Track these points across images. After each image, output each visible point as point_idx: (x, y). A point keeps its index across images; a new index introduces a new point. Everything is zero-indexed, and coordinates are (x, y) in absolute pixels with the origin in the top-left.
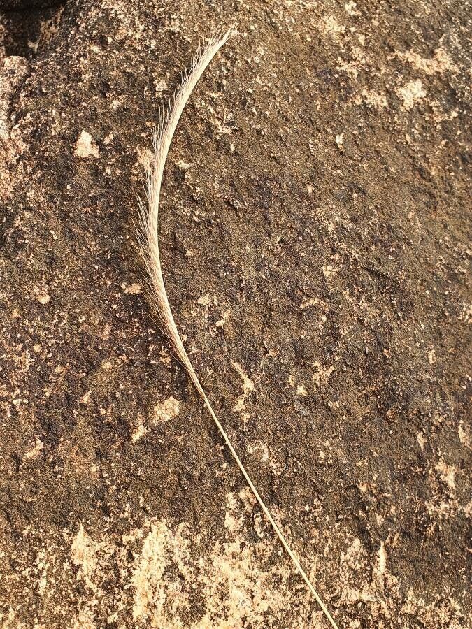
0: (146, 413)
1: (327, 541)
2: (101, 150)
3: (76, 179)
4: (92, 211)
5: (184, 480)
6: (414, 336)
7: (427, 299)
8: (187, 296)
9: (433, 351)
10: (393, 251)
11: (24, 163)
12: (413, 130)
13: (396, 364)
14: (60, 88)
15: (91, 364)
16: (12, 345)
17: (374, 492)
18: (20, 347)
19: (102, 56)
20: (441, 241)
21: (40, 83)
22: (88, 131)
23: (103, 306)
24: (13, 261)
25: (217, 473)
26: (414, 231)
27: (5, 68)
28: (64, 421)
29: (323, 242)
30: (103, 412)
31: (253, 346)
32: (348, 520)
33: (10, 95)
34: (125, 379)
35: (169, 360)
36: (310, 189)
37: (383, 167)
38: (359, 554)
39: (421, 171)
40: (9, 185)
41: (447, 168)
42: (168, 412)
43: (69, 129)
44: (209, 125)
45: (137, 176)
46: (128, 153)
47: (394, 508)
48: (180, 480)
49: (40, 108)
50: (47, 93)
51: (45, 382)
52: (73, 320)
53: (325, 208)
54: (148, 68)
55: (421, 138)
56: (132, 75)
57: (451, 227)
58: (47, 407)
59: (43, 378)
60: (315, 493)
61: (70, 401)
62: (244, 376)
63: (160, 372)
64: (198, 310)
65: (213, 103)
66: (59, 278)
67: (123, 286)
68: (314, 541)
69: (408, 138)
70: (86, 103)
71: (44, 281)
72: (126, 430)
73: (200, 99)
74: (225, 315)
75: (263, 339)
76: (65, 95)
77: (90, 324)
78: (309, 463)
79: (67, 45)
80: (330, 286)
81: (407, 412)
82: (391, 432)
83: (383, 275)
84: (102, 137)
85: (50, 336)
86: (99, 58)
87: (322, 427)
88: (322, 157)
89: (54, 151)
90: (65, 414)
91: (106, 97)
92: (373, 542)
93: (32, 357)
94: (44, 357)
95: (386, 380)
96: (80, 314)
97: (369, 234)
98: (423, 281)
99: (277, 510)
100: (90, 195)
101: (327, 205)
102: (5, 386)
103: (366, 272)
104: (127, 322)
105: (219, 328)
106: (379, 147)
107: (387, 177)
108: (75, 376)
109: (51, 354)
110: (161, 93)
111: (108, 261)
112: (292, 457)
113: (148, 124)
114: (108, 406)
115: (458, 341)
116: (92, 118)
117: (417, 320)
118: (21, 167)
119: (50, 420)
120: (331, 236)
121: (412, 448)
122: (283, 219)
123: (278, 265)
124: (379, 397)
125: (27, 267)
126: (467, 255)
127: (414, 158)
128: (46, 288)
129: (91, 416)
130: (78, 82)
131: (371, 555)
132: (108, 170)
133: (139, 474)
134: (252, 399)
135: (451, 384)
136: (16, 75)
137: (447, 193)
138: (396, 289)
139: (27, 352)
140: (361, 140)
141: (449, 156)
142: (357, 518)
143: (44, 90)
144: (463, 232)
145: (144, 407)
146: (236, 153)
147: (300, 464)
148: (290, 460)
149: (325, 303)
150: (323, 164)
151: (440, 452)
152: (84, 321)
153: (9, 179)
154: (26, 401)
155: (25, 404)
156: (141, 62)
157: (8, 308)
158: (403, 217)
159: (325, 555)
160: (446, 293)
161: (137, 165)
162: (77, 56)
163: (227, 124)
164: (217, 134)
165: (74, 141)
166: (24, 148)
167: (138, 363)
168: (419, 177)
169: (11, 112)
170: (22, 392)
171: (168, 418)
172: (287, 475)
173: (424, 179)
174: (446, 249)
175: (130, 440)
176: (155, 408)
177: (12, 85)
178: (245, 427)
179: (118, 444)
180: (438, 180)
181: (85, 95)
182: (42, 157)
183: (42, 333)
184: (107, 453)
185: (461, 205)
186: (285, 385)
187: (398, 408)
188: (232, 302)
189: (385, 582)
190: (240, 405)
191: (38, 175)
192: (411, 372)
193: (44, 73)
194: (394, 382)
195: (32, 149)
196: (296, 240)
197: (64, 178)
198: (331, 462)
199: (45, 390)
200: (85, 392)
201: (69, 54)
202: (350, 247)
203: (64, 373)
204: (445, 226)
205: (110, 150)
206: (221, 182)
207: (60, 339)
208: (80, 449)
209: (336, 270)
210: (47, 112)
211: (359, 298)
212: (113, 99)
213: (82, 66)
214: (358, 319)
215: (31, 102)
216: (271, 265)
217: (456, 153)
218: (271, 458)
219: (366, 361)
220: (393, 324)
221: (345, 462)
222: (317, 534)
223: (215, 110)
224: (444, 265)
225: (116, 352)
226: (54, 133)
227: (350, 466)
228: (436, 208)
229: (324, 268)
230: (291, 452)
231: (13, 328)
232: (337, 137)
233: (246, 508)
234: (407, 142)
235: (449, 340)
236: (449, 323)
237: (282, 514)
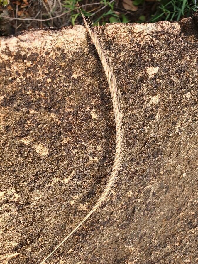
0: (36, 141)
1: (11, 233)
2: (153, 79)
3: (136, 72)
4: (124, 84)
5: (11, 169)
6: (113, 234)
7: (130, 232)
8: (98, 140)
9: (109, 241)
10: (145, 213)
11: (136, 46)
12: (196, 200)
13: (98, 232)
14: (173, 51)
15: (51, 108)
16: (46, 68)
17: (40, 244)
18: (47, 72)
19: (193, 65)
20: (155, 228)
21: (173, 42)
22: (159, 70)
23: (81, 104)
24: (89, 55)
25: (21, 182)
26: (156, 217)
27: (174, 24)
28: (17, 106)
29: (141, 186)
30: (29, 122)
31: (85, 176)
32: (24, 238)
33: (164, 30)
34: (49, 126)
35: (66, 142)
36: (162, 172)
37: (178, 195)
38: (11, 246)
39: (180, 209)
40: (124, 42)
41: (184, 218)
42: (41, 151)
43: (157, 61)
44: (177, 122)
45: (146, 98)
46: (155, 91)
47: (37, 253)
48: (11, 167)
49: (162, 45)
50: (169, 46)
51: (34, 90)
52: (69, 93)
53: (156, 182)
54: (194, 88)
55: (193, 204)
56: (189, 82)
57: (161, 229)
58: (22, 95)
59: (36, 88)
60: (30, 223)
61: (29, 105)
62: (70, 177)
63: (58, 141)
64: (94, 147)
65: (187, 120)
66: (87, 79)
67: (93, 110)
68: (9, 229)
69: (192, 200)
70: (171, 65)
71: (83, 73)
72: (25, 135)
73: (187, 114)
74: (95, 159)
75: (90, 179)
76: (171, 55)
77: (70, 101)
78: (42, 216)
79: (192, 49)
80: (123, 197)
81: (80, 243)
82: (69, 240)
83: (134, 214)
84: (159, 77)
85: (57, 84)
86: (191, 64)
87: (60, 215)
88: (176, 172)
89: (146, 57)
90: (21, 105)
91: (176, 73)
92: (19, 250)
93: (44, 79)
94: (46, 85)
95: (90, 231)
96: (74, 95)
97: (150, 202)
98: (136, 228)
99: (15, 211)
100: (131, 80)
101: (157, 182)
102: (24, 71)
103: (133, 207)
104: (77, 118)
105: (89, 159)
106: (185, 190)
107: (174, 198)
108: (42, 103)
109: (48, 88)
110: (185, 97)
111: (103, 99)
112: (41, 209)
113: (170, 96)
114: (33, 123)
115: (116, 248)
116: (165, 70)
117: (119, 232)
118: (133, 45)
119: (16, 99)
120: (145, 189)
121: (65, 249)
122: (146, 167)
123: (125, 173)
124: (82, 230)
125: (88, 63)
126: (152, 239)
127: (184, 205)
128: (81, 75)
129: (25, 117)
130: (179, 58)
131: (13, 251)
132: (145, 85)
133: (5, 149)
134: (61, 184)
135: (98, 252)
136: (173, 30)
137: (174, 222)
138: (130, 221)
139: (46, 76)
140: (186, 183)
141: (189, 217)
142: (26, 241)
143: (170, 44)
144: (160, 233)
145: (39, 139)
146: (168, 137)
147: (39, 213)
148: (40, 209)
149: (115, 197)
150: (173, 173)
151: (68, 260)
152: (70, 98)
153: (126, 41)
154: (20, 84)
155: (19, 84)
156: (195, 83)
157: (64, 60)
158: (160, 211)
159: (4, 235)
160: (134, 238)
161: (151, 97)
162: (189, 54)
163: (180, 130)
164: (174, 127)
165: (153, 65)
166: (143, 44)
167: (59, 129)
168: (178, 209)
169: (156, 33)
170: (24, 81)
171: (38, 152)
172: (32, 210)
173: (177, 211)
174: (152, 230)
175: (21, 138)
176: (40, 145)
177: (168, 30)
178: (47, 186)
179: (16, 134)
180: (178, 217)
181: (174, 64)
182: (141, 53)
183: (58, 80)
184: (9, 131)
185: (171, 229)
186: (72, 195)
187: (80, 239)
188: (102, 160)
189: (4, 259)
190: (56, 180)
191: (133, 54)
192: (97, 239)
193: (178, 42)
194: (90, 234)
195: (143, 48)
196: (138, 176)
197: (135, 66)
198: (46, 224)
199: (30, 91)
200: (36, 110)
201: (189, 50)
202: (142, 197)
203: (42, 97)
204: (161, 227)
205: (154, 83)
206: (154, 136)
207: (58, 90)
208: (7, 118)
209: (131, 196)
210: (162, 49)
211: (122, 209)
212: (176, 77)
213: (186, 58)
214: (113, 212)
215: (163, 41)
216: (124, 170)
217: (191, 220)
218: (37, 201)
219: (95, 221)
220: (115, 225)
221: (48, 229)
222: (12, 229)
223: (184, 123)
224: (145, 232)
225: (61, 118)
226: (153, 55)
227: (48, 231)
228: (167, 220)
229: (130, 191)
230: (43, 208)
231: (55, 66)
232: (185, 173)
233: (10, 198)
234: (190, 200)
235: (115, 245)
236: (122, 243)
237: (15, 213)
